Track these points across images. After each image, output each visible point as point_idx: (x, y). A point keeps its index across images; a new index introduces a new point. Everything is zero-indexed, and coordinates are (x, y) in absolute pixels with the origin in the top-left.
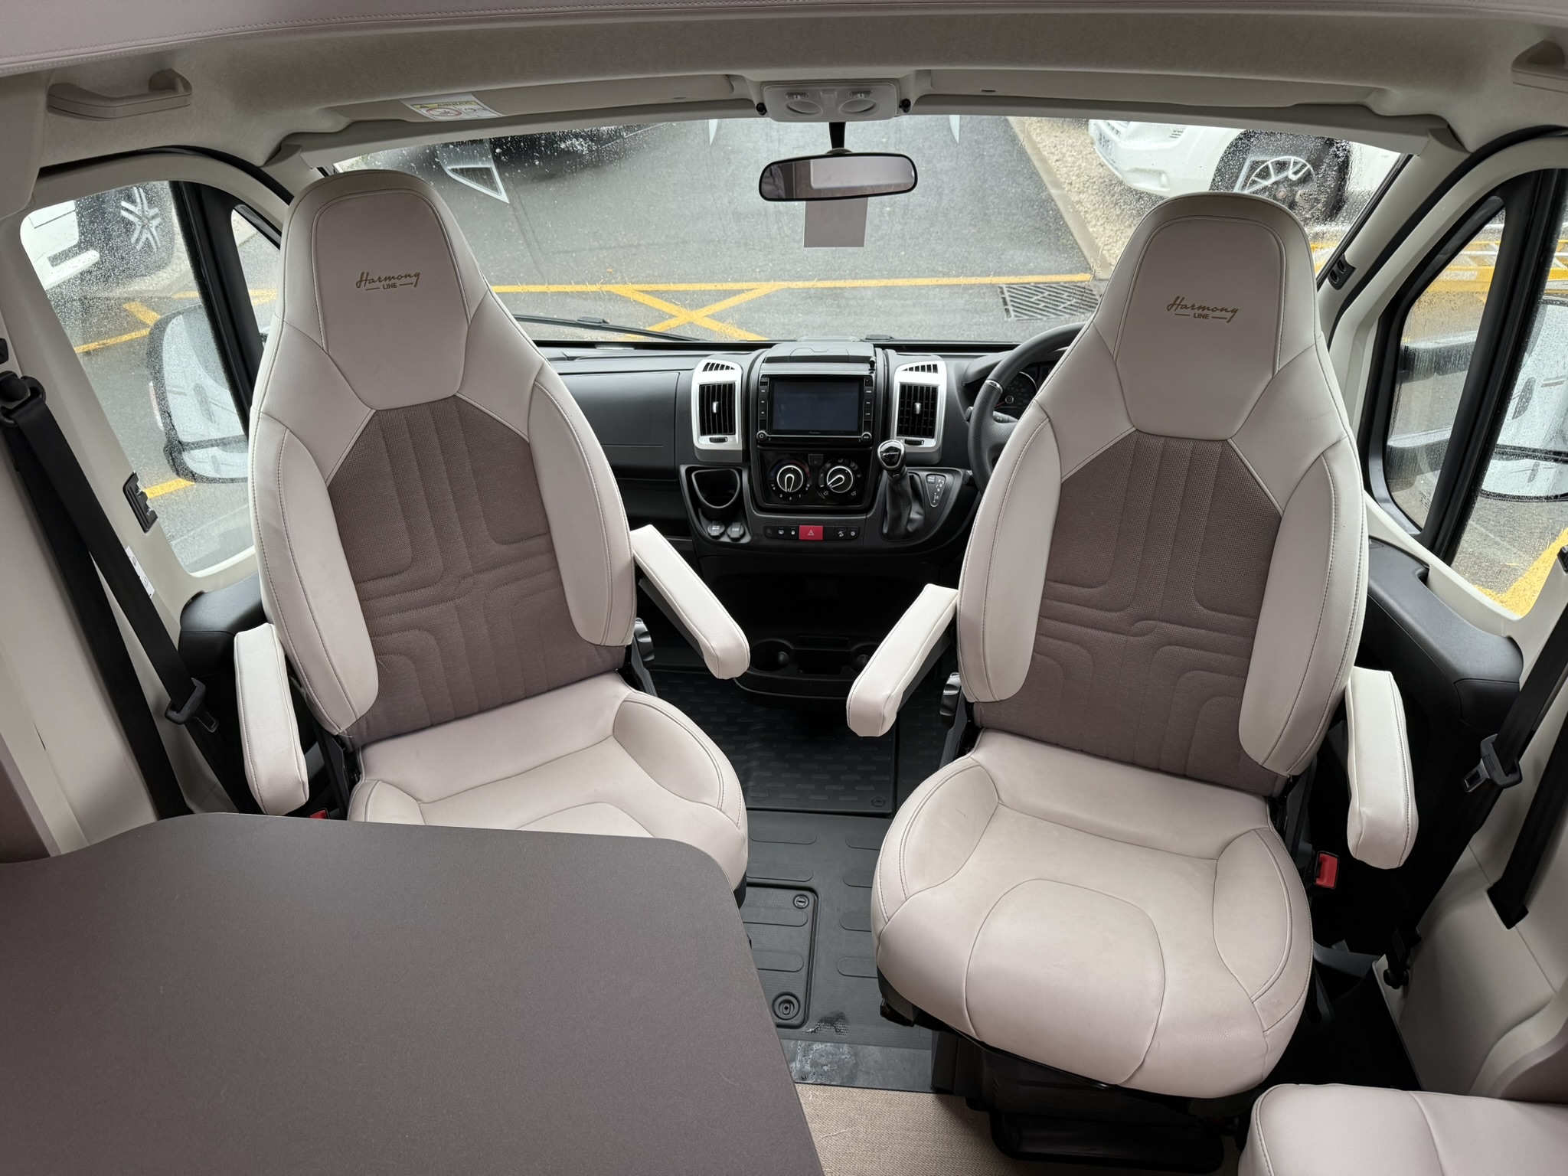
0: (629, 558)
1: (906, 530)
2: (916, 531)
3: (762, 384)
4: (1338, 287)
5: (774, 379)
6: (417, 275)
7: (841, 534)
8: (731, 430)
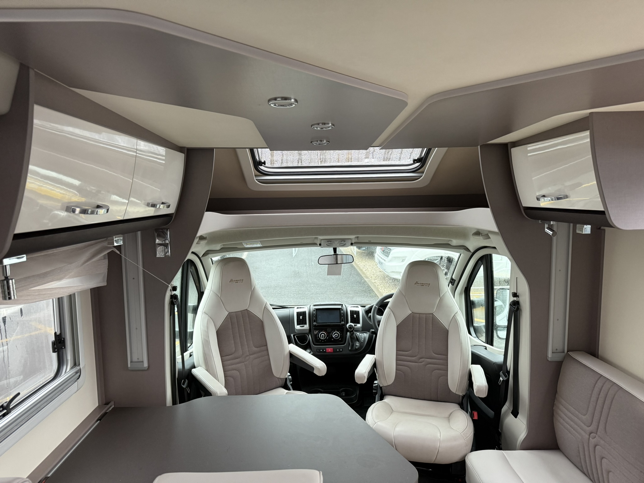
0: (288, 351)
1: (356, 348)
2: (358, 348)
3: (314, 311)
4: (453, 285)
5: (317, 309)
6: (243, 280)
7: (338, 350)
8: (306, 324)
